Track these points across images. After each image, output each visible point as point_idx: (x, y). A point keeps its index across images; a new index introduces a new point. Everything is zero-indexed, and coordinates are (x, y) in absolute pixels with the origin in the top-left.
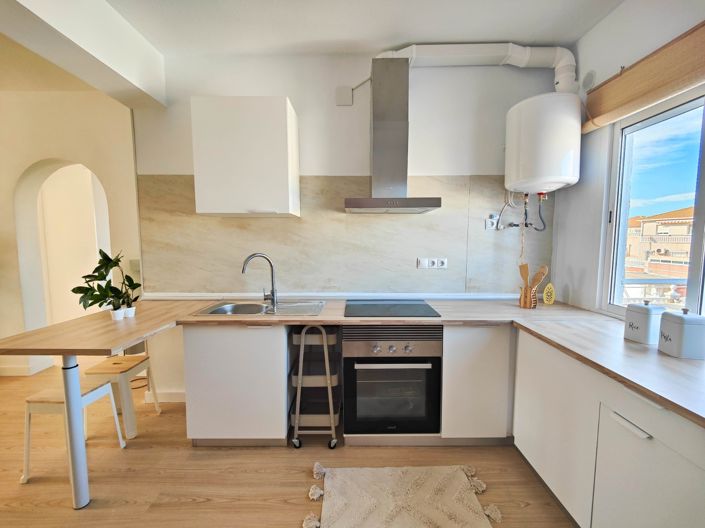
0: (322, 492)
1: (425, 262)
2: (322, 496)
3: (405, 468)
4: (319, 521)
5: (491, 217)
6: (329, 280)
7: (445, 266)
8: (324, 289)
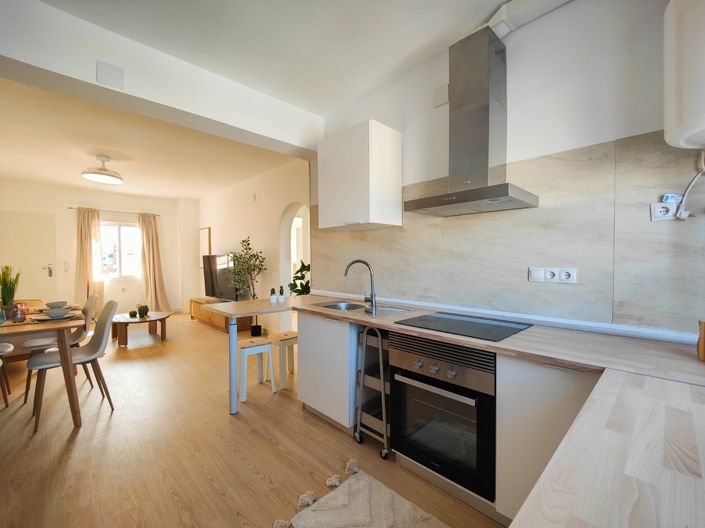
0: (337, 484)
1: (540, 274)
2: (336, 486)
3: (430, 516)
4: (314, 501)
5: (661, 199)
6: (426, 289)
7: (571, 280)
8: (421, 298)
